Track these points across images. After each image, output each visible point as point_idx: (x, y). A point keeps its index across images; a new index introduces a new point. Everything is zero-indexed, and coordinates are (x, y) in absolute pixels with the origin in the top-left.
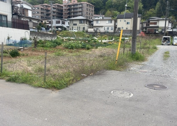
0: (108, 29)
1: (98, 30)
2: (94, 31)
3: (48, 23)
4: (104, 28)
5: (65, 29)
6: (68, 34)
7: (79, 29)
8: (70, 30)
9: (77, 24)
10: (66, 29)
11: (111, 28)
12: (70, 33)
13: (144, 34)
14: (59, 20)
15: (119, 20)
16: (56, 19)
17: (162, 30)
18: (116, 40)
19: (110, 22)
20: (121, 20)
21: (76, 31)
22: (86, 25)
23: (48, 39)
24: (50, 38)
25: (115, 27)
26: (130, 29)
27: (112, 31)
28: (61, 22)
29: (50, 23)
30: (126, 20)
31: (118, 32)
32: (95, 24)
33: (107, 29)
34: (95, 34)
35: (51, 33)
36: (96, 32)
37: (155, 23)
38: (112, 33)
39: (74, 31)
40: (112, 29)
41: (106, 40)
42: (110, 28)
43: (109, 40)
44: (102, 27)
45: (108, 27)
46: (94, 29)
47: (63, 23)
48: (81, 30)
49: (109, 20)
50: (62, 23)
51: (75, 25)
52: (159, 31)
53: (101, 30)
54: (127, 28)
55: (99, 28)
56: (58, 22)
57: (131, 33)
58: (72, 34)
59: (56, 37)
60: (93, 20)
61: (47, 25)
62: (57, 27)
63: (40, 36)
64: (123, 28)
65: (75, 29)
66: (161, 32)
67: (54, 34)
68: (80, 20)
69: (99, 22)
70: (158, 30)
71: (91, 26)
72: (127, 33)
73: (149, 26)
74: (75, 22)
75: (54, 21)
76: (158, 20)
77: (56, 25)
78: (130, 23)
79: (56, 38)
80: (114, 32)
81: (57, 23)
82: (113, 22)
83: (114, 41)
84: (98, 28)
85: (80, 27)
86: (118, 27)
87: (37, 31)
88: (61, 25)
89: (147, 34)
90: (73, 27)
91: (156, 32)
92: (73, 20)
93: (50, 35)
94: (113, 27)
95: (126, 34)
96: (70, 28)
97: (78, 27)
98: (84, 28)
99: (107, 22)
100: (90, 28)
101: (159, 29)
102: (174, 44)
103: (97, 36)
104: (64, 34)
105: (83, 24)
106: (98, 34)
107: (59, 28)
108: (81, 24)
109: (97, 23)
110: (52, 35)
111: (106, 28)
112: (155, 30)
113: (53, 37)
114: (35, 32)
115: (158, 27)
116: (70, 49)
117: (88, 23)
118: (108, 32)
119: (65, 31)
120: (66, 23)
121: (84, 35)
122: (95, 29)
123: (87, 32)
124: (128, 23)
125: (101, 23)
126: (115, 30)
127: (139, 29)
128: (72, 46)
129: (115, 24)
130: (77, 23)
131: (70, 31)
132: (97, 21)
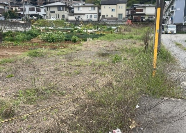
0: (92, 17)
1: (79, 18)
2: (75, 19)
3: (20, 10)
4: (86, 16)
5: (41, 17)
6: (45, 23)
7: (57, 17)
8: (47, 18)
9: (54, 11)
10: (43, 17)
11: (95, 15)
12: (47, 21)
13: (131, 22)
14: (33, 7)
15: (103, 7)
16: (29, 5)
17: (149, 17)
18: (102, 29)
19: (93, 8)
20: (105, 7)
21: (55, 19)
22: (65, 12)
23: (20, 30)
24: (23, 28)
25: (99, 14)
26: (115, 17)
27: (96, 19)
28: (35, 9)
29: (22, 10)
30: (111, 6)
31: (103, 20)
32: (76, 11)
33: (90, 17)
34: (77, 22)
35: (23, 22)
36: (77, 20)
37: (142, 10)
38: (96, 21)
39: (52, 19)
40: (96, 17)
41: (91, 30)
42: (93, 16)
43: (95, 30)
44: (84, 14)
45: (91, 14)
46: (75, 17)
47: (39, 10)
48: (61, 18)
49: (92, 6)
50: (37, 11)
51: (53, 12)
52: (146, 18)
53: (83, 18)
54: (112, 16)
55: (81, 16)
56: (32, 10)
57: (116, 21)
58: (50, 24)
59: (31, 27)
60: (74, 7)
61: (19, 12)
62: (31, 16)
63: (8, 26)
64: (107, 15)
65: (53, 18)
66: (148, 20)
67: (27, 23)
68: (59, 7)
69: (81, 9)
70: (144, 18)
71: (72, 13)
72: (113, 21)
73: (135, 13)
74: (52, 9)
75: (27, 8)
76: (145, 7)
77: (30, 13)
78: (115, 10)
79: (30, 29)
80: (98, 21)
81: (30, 11)
82: (97, 8)
83: (100, 30)
84: (79, 16)
85: (58, 15)
86: (102, 14)
87: (3, 19)
88: (36, 13)
89: (134, 22)
90: (50, 15)
91: (143, 20)
92: (50, 7)
93: (22, 25)
94: (97, 15)
95: (111, 22)
96: (47, 16)
97: (56, 15)
98: (63, 16)
99: (90, 8)
100: (71, 15)
101: (146, 16)
102: (168, 33)
103: (80, 25)
104: (41, 23)
105: (62, 11)
106: (80, 22)
107: (34, 17)
108: (60, 11)
109: (78, 10)
110: (25, 25)
111: (89, 15)
112: (142, 18)
113: (26, 27)
114: (1, 20)
115: (144, 14)
116: (51, 42)
117: (68, 10)
118: (91, 21)
119: (41, 20)
120: (41, 11)
121: (64, 24)
122: (77, 17)
123: (67, 20)
124: (112, 10)
125: (82, 10)
126: (99, 18)
127: (124, 17)
128: (52, 38)
129: (98, 11)
130: (56, 9)
131: (48, 20)
132: (78, 8)
